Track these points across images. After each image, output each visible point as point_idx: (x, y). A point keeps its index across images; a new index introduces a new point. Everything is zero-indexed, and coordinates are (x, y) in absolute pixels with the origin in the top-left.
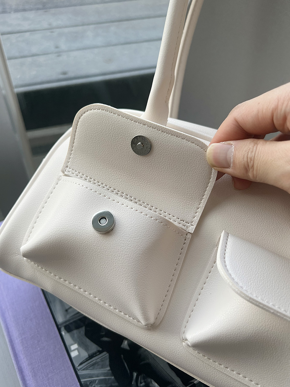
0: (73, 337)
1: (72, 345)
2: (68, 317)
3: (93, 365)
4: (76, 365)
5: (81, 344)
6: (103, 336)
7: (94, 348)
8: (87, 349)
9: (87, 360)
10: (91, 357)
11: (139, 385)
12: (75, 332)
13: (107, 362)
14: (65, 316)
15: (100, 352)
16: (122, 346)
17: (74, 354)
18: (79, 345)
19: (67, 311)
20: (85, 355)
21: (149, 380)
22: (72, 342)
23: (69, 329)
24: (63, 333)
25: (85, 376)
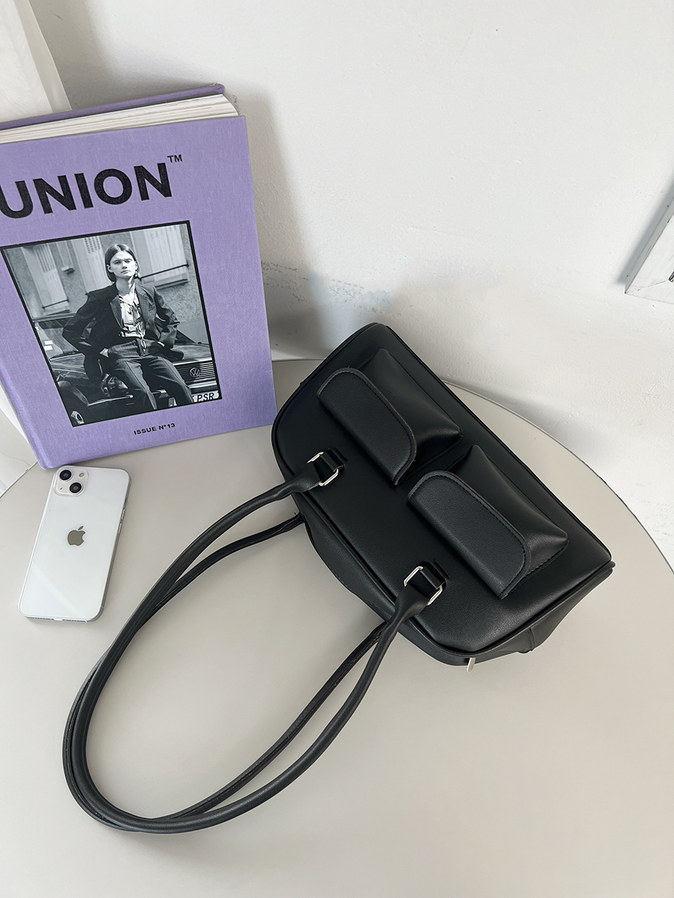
0: (48, 334)
1: (47, 340)
2: (45, 314)
3: (67, 360)
4: (49, 357)
5: (56, 341)
6: (83, 340)
7: (71, 348)
8: (62, 347)
9: (61, 355)
10: (65, 354)
11: (109, 383)
12: (51, 330)
13: (83, 362)
14: (42, 314)
15: (76, 353)
16: (101, 353)
17: (46, 348)
18: (54, 342)
19: (44, 308)
20: (61, 352)
21: (120, 382)
22: (47, 338)
23: (44, 325)
24: (37, 328)
25: (55, 367)
